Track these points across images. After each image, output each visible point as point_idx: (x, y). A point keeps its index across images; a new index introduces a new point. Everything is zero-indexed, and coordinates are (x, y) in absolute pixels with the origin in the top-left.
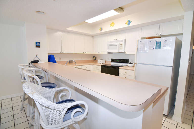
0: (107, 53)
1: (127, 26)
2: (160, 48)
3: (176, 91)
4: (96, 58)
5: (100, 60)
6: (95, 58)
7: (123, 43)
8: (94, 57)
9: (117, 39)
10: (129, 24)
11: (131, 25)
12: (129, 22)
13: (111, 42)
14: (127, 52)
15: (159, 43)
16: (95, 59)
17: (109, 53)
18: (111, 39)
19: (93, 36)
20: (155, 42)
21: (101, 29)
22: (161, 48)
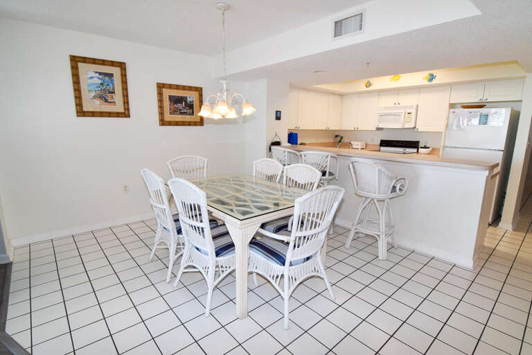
0: (375, 129)
1: (426, 83)
2: (486, 123)
3: (505, 193)
4: (342, 138)
5: (356, 143)
6: (338, 139)
7: (413, 111)
8: (337, 136)
9: (399, 104)
10: (431, 80)
11: (434, 82)
12: (432, 77)
13: (386, 108)
14: (420, 128)
15: (485, 116)
16: (340, 141)
17: (378, 129)
18: (387, 102)
19: (341, 95)
20: (479, 114)
21: (369, 85)
22: (488, 123)
